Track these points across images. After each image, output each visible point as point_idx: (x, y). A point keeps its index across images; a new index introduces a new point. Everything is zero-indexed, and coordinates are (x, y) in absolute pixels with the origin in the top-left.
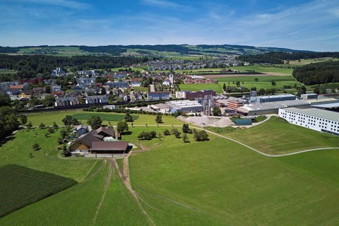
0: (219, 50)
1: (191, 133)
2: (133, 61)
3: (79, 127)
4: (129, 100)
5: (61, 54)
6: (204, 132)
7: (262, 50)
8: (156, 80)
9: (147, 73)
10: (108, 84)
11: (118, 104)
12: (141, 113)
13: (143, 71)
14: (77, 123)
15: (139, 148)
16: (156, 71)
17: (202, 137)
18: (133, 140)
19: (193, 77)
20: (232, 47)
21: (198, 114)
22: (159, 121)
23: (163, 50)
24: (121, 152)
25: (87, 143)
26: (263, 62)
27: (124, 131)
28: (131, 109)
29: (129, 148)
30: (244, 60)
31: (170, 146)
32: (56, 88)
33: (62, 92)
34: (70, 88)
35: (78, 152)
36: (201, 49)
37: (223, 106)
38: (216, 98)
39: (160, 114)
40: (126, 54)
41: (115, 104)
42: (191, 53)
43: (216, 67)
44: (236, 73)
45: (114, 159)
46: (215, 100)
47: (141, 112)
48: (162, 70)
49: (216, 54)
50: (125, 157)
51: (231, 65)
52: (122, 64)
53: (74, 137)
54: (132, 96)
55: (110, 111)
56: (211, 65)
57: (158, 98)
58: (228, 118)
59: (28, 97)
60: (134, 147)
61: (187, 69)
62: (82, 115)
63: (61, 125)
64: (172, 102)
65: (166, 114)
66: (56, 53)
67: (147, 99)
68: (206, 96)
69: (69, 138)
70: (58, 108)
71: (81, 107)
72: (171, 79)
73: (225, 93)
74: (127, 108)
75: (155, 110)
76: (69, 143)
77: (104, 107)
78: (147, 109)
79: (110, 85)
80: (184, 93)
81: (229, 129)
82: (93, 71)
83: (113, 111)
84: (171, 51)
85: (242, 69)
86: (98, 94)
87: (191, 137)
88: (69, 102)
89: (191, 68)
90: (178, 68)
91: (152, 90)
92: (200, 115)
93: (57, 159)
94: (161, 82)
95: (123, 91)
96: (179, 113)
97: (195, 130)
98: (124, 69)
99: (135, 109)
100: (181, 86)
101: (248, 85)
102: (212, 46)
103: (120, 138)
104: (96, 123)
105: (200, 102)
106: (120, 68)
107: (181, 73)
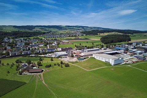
0: (74, 28)
2: (39, 33)
3: (23, 64)
4: (40, 52)
6: (68, 64)
7: (91, 28)
8: (50, 43)
9: (45, 39)
10: (30, 45)
13: (43, 38)
14: (21, 62)
16: (49, 38)
17: (67, 65)
18: (43, 68)
19: (64, 41)
20: (80, 27)
21: (66, 57)
22: (52, 60)
23: (51, 28)
24: (40, 72)
25: (27, 70)
26: (91, 34)
27: (40, 65)
28: (41, 56)
30: (84, 34)
31: (56, 69)
32: (9, 48)
33: (12, 49)
34: (14, 47)
35: (24, 73)
36: (67, 27)
37: (75, 53)
38: (72, 50)
39: (52, 57)
40: (35, 30)
41: (34, 54)
43: (73, 36)
44: (80, 39)
45: (38, 75)
47: (45, 57)
48: (51, 38)
49: (73, 30)
50: (42, 74)
51: (79, 36)
52: (34, 35)
53: (22, 68)
54: (40, 50)
56: (71, 35)
57: (51, 51)
58: (76, 58)
60: (44, 70)
62: (22, 59)
63: (15, 63)
64: (57, 53)
65: (55, 57)
67: (47, 51)
68: (69, 50)
69: (20, 68)
70: (12, 57)
71: (21, 56)
73: (76, 48)
74: (39, 56)
75: (50, 56)
76: (20, 70)
77: (30, 56)
78: (47, 55)
79: (31, 46)
81: (76, 62)
82: (22, 39)
83: (34, 57)
84: (55, 28)
85: (83, 37)
86: (27, 50)
87: (63, 66)
88: (16, 54)
89: (63, 37)
90: (58, 37)
91: (48, 48)
92: (67, 57)
94: (52, 44)
95: (37, 48)
97: (65, 63)
98: (35, 37)
100: (59, 45)
101: (84, 45)
102: (71, 26)
103: (38, 67)
104: (29, 63)
105: (67, 52)
106: (34, 37)
107: (59, 39)
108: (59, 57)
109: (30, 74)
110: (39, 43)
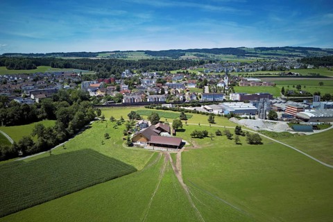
0: (279, 52)
1: (244, 135)
2: (190, 63)
3: (140, 122)
4: (184, 100)
5: (130, 58)
6: (257, 135)
8: (211, 82)
9: (203, 75)
10: (167, 85)
11: (175, 103)
12: (195, 113)
13: (199, 73)
14: (139, 118)
15: (191, 145)
16: (211, 73)
17: (255, 141)
18: (185, 137)
19: (248, 80)
20: (294, 49)
21: (252, 116)
22: (212, 121)
23: (219, 53)
25: (146, 136)
26: (330, 65)
27: (178, 128)
28: (186, 108)
29: (182, 144)
30: (308, 63)
31: (221, 147)
32: (124, 87)
33: (129, 91)
34: (135, 87)
35: (139, 143)
36: (259, 52)
37: (280, 110)
38: (273, 101)
39: (213, 114)
40: (184, 58)
41: (172, 104)
42: (248, 56)
43: (275, 70)
44: (297, 76)
45: (168, 153)
46: (271, 103)
48: (217, 72)
49: (275, 57)
50: (178, 152)
51: (292, 68)
52: (180, 67)
53: (137, 130)
54: (187, 97)
55: (167, 109)
56: (270, 67)
57: (211, 99)
58: (285, 123)
59: (103, 94)
60: (187, 144)
61: (243, 71)
62: (143, 111)
63: (127, 119)
64: (226, 104)
65: (219, 115)
66: (126, 57)
67: (201, 100)
68: (262, 100)
69: (133, 130)
70: (125, 105)
71: (143, 105)
72: (226, 81)
73: (283, 97)
74: (182, 107)
75: (208, 110)
76: (132, 135)
77: (163, 106)
78: (200, 109)
79: (169, 86)
80: (238, 95)
81: (285, 135)
82: (155, 73)
83: (170, 109)
84: (228, 54)
85: (304, 73)
86: (158, 94)
87: (243, 139)
88: (134, 99)
89: (247, 71)
90: (233, 71)
91: (207, 91)
92: (254, 119)
93: (122, 148)
94: (216, 84)
95: (179, 91)
96: (232, 115)
97: (248, 133)
98: (182, 71)
99: (189, 108)
100: (235, 88)
101: (311, 90)
102: (271, 49)
103: (174, 134)
104: (155, 120)
105: (255, 105)
106: (178, 71)
107: (237, 76)
108: (232, 116)
109: (151, 147)
110: (187, 82)
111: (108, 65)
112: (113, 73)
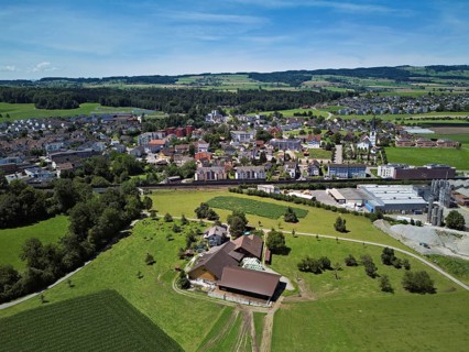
1: (398, 267)
3: (210, 232)
4: (298, 175)
8: (348, 138)
9: (335, 120)
10: (272, 144)
11: (281, 181)
12: (313, 205)
13: (330, 116)
15: (296, 290)
16: (350, 117)
18: (288, 270)
19: (412, 131)
21: (415, 218)
22: (341, 227)
23: (366, 76)
28: (298, 194)
29: (280, 288)
31: (353, 296)
32: (203, 147)
33: (209, 155)
34: (220, 147)
35: (200, 282)
36: (432, 72)
39: (345, 211)
40: (308, 85)
41: (275, 183)
42: (413, 81)
43: (460, 110)
45: (251, 312)
46: (453, 188)
47: (314, 203)
48: (361, 113)
49: (459, 82)
52: (301, 104)
53: (204, 246)
54: (303, 168)
55: (265, 195)
56: (450, 105)
57: (345, 175)
59: (167, 159)
60: (289, 287)
61: (404, 112)
63: (193, 218)
64: (371, 188)
65: (356, 214)
66: (220, 84)
67: (327, 175)
68: (435, 183)
69: (196, 248)
71: (226, 184)
72: (372, 139)
74: (291, 194)
75: (338, 201)
76: (194, 259)
78: (324, 196)
79: (275, 145)
80: (392, 169)
82: (258, 116)
83: (270, 195)
88: (213, 173)
89: (411, 112)
90: (387, 112)
91: (339, 160)
92: (419, 224)
93: (170, 291)
94: (356, 140)
96: (380, 213)
99: (304, 195)
100: (388, 151)
103: (269, 262)
105: (421, 194)
106: (296, 111)
107: (393, 122)
108: (380, 217)
109: (219, 295)
110: (306, 137)
111: (187, 102)
112: (192, 117)
